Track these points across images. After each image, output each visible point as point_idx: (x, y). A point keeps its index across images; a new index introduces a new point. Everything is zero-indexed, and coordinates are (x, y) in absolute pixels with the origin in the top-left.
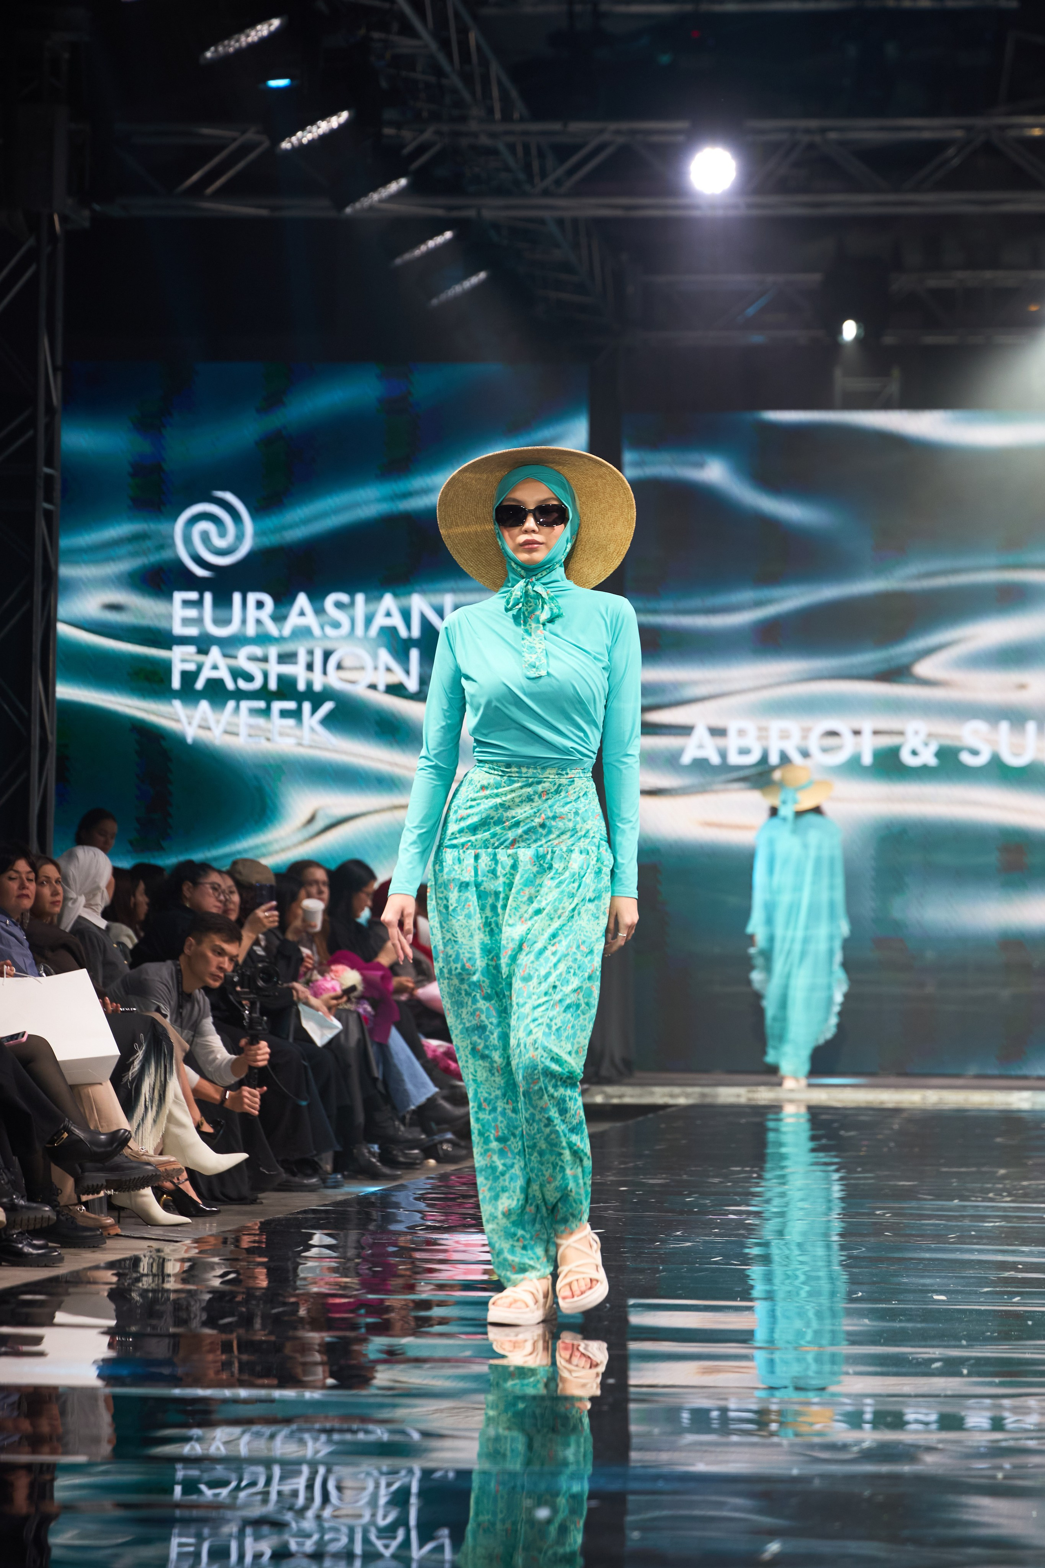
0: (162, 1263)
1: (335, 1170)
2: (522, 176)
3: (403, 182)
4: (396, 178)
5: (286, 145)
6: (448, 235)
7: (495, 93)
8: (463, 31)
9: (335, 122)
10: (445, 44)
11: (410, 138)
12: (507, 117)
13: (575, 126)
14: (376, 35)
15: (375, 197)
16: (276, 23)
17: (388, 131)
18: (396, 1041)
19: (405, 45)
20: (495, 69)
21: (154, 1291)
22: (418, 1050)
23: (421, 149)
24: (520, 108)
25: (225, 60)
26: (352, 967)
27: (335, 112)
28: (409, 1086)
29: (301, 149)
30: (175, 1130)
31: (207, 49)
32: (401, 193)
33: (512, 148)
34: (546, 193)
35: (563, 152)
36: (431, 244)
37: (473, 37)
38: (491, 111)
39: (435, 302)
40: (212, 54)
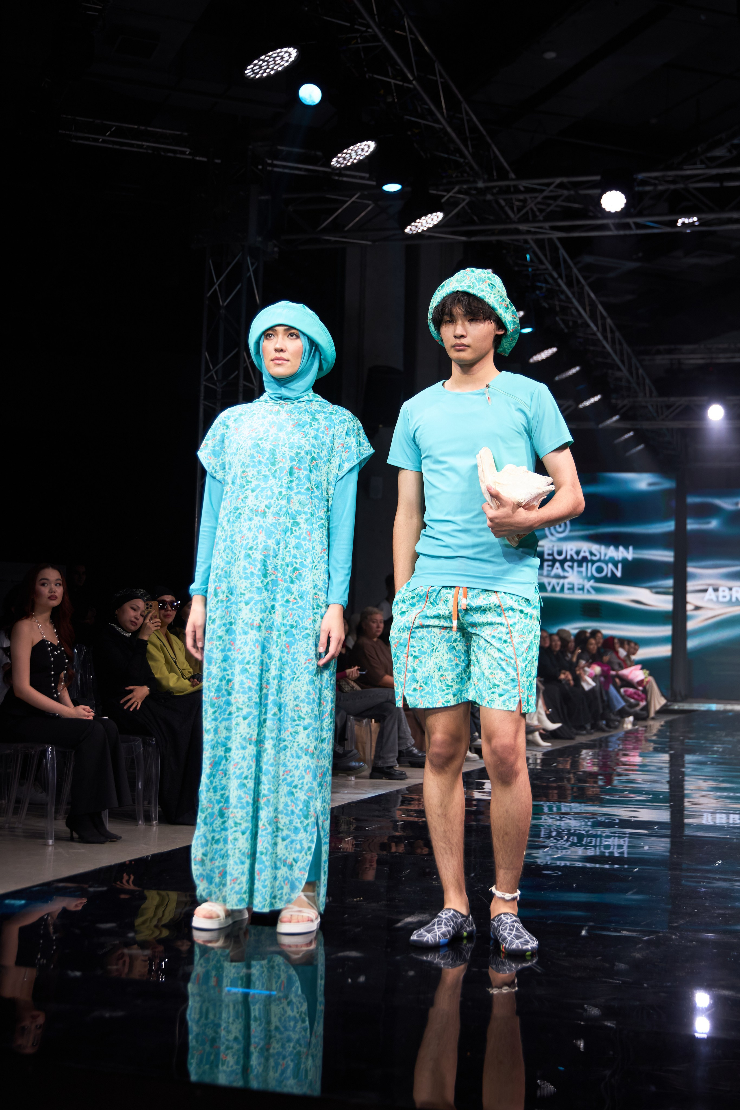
0: (536, 759)
1: (592, 728)
2: (655, 414)
3: (617, 417)
4: (615, 415)
5: (581, 406)
6: (631, 434)
7: (647, 388)
8: (637, 369)
9: (597, 398)
10: (631, 373)
11: (620, 403)
12: (651, 396)
13: (672, 399)
14: (610, 371)
15: (609, 422)
16: (577, 369)
17: (613, 401)
18: (612, 689)
19: (618, 374)
20: (647, 381)
21: (533, 769)
22: (619, 692)
23: (624, 406)
24: (655, 393)
25: (562, 381)
26: (599, 665)
27: (596, 395)
28: (616, 703)
29: (585, 408)
30: (540, 716)
31: (556, 376)
32: (617, 421)
33: (652, 406)
34: (663, 420)
35: (669, 407)
36: (627, 436)
37: (641, 371)
38: (645, 394)
39: (628, 454)
40: (557, 378)
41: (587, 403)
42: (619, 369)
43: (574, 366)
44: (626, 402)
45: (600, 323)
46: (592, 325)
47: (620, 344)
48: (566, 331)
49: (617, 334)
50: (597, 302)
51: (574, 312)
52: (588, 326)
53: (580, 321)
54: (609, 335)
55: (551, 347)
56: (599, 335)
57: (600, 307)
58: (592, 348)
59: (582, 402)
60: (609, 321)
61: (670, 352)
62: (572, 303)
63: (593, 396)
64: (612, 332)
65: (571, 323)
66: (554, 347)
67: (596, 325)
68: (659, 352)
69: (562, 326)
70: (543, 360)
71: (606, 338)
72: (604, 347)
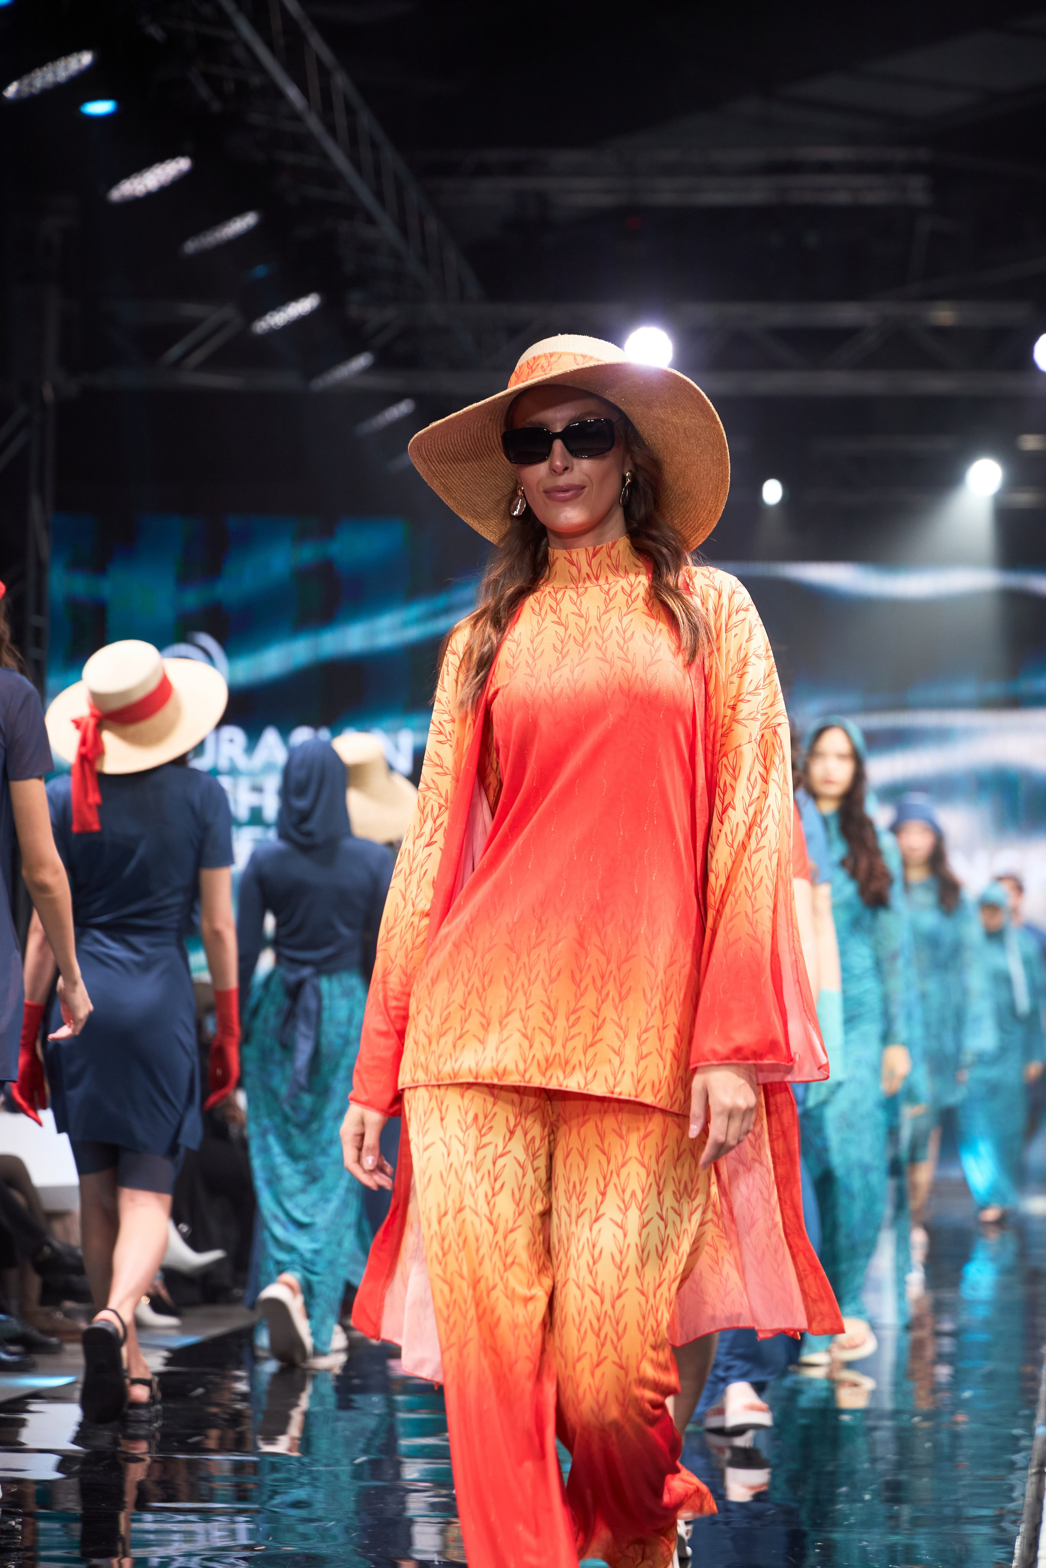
2: (474, 352)
3: (364, 359)
4: (359, 353)
5: (258, 327)
6: (406, 406)
7: (452, 275)
8: (423, 219)
9: (308, 305)
10: (405, 231)
11: (376, 317)
12: (463, 297)
13: (524, 309)
14: (345, 225)
15: (345, 372)
16: (253, 218)
19: (369, 233)
20: (453, 252)
23: (384, 327)
24: (475, 290)
27: (306, 296)
29: (275, 330)
31: (187, 242)
32: (366, 371)
33: (466, 327)
35: (514, 331)
36: (394, 413)
38: (448, 293)
40: (191, 246)
41: (279, 318)
42: (370, 220)
43: (239, 212)
44: (390, 313)
45: (314, 83)
46: (293, 93)
47: (374, 146)
48: (216, 106)
49: (366, 120)
50: (306, 26)
51: (239, 52)
52: (280, 95)
53: (256, 81)
54: (341, 120)
55: (172, 155)
56: (314, 124)
57: (316, 43)
58: (290, 158)
59: (261, 313)
60: (340, 81)
61: (516, 169)
62: (232, 27)
63: (297, 296)
64: (350, 111)
65: (229, 87)
66: (182, 154)
67: (304, 91)
68: (483, 170)
69: (203, 91)
70: (150, 197)
71: (331, 129)
72: (325, 156)
